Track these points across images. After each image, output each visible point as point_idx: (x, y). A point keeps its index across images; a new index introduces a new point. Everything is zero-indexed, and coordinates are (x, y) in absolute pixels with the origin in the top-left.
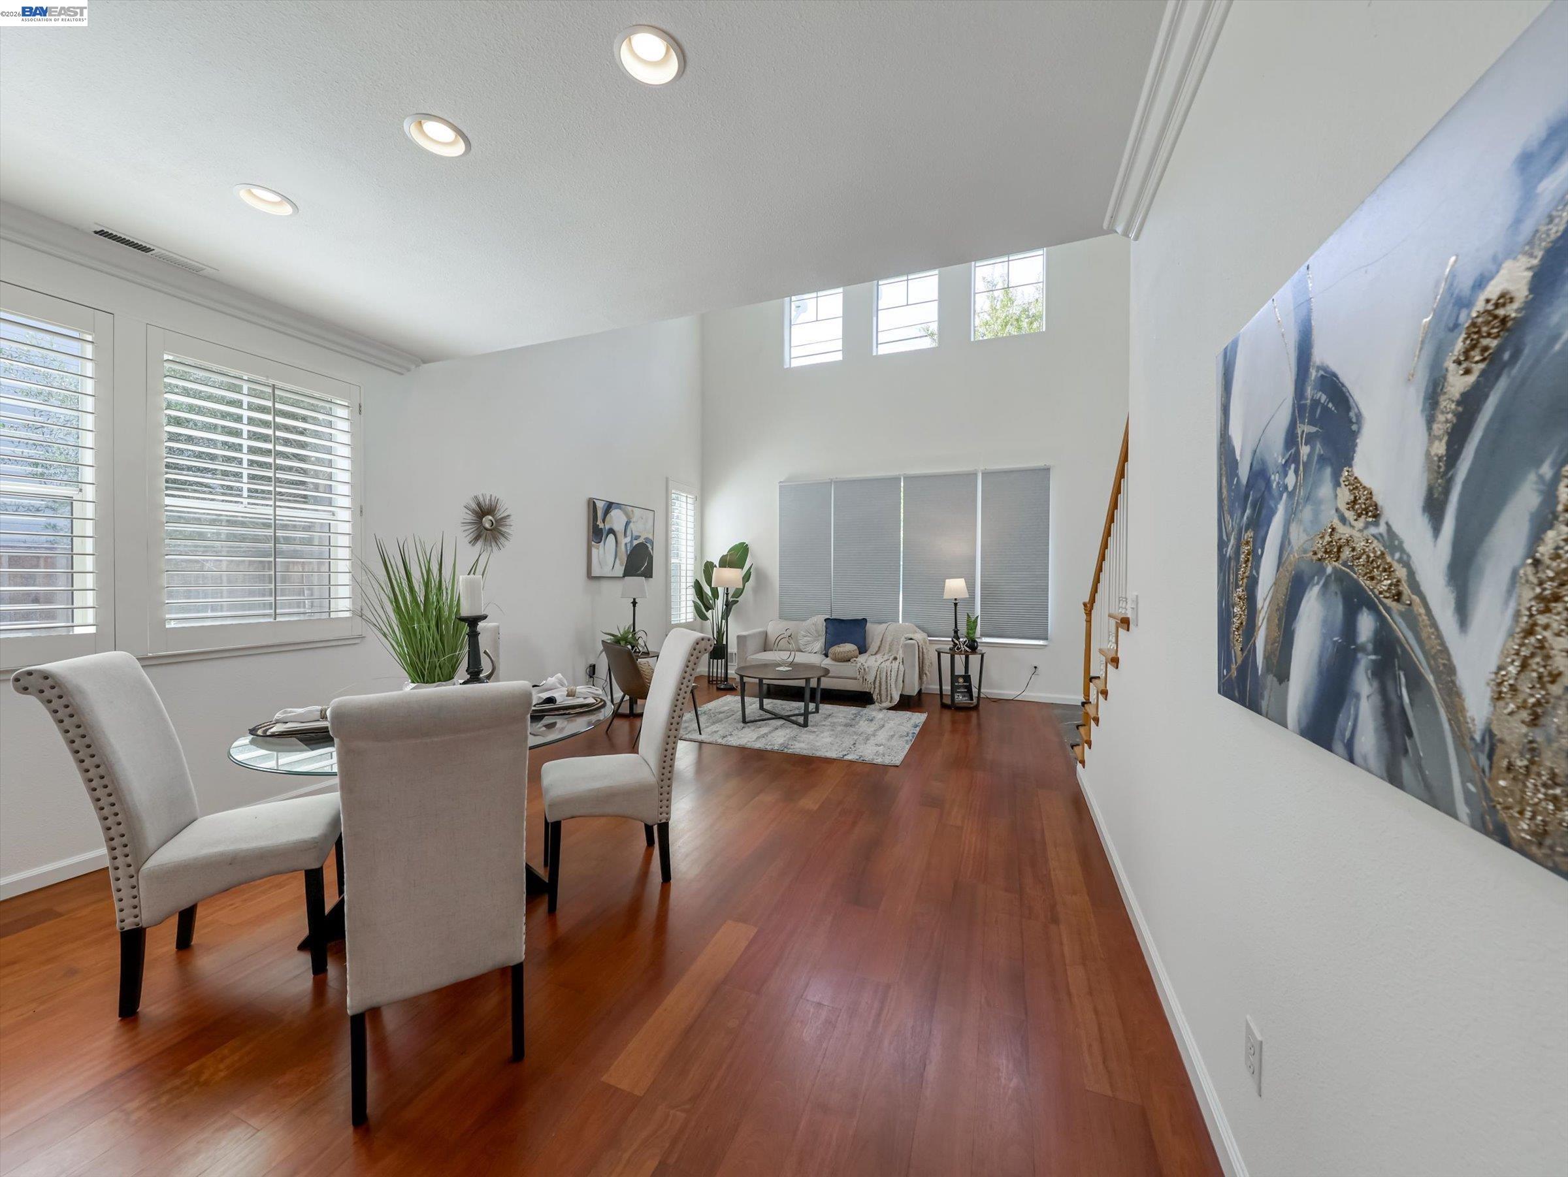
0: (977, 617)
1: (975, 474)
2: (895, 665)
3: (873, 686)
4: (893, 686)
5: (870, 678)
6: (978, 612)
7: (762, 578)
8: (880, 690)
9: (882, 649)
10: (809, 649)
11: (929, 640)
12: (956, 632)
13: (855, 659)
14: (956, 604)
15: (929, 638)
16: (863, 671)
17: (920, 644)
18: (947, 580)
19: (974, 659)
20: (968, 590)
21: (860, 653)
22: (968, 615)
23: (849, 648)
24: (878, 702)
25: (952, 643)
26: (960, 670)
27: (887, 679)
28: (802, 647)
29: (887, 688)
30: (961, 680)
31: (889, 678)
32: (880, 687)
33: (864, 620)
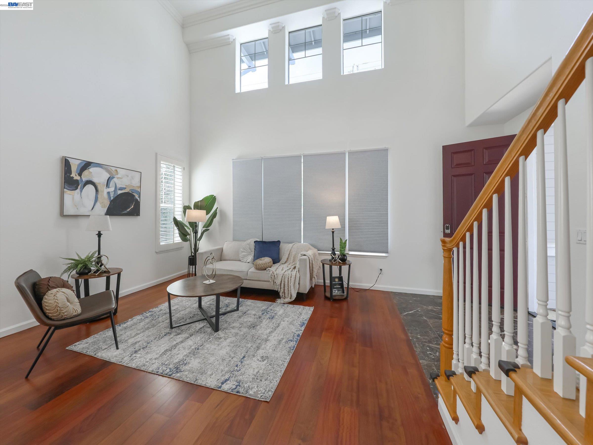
0: (346, 240)
1: (344, 154)
2: (294, 273)
3: (279, 287)
4: (292, 287)
5: (278, 282)
6: (347, 237)
7: (224, 215)
8: (284, 290)
9: (289, 259)
10: (245, 260)
11: (319, 253)
12: (333, 250)
13: (269, 268)
14: (333, 232)
15: (319, 252)
16: (274, 277)
17: (310, 259)
18: (328, 217)
19: (345, 268)
20: (340, 223)
21: (274, 263)
22: (341, 239)
23: (267, 260)
24: (283, 298)
25: (331, 257)
26: (336, 273)
27: (288, 282)
28: (241, 259)
29: (288, 289)
30: (337, 280)
31: (290, 282)
32: (284, 287)
33: (279, 242)
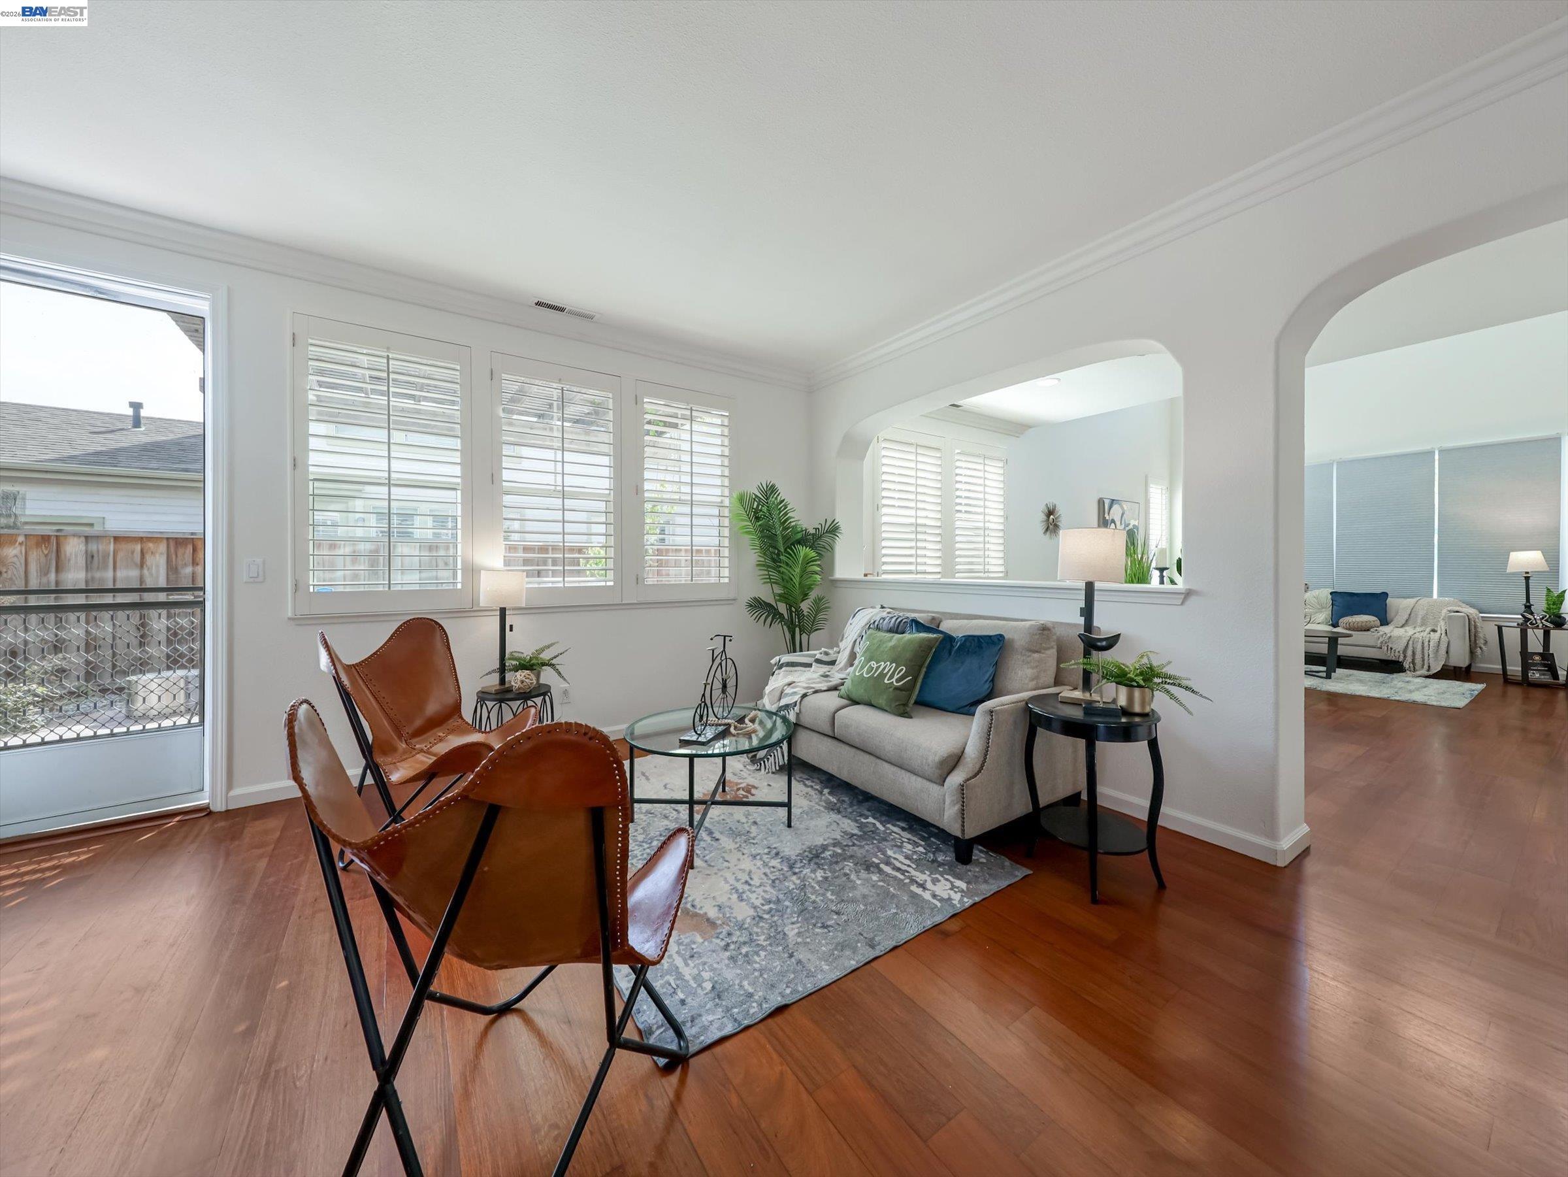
0: (1564, 592)
2: (1435, 635)
3: (1403, 656)
4: (1432, 657)
5: (1400, 650)
8: (1413, 659)
9: (1412, 621)
11: (1485, 616)
12: (1529, 608)
13: (1375, 628)
14: (1527, 577)
16: (1387, 640)
17: (1471, 617)
18: (1512, 553)
19: (1559, 634)
21: (1382, 624)
22: (1548, 590)
23: (1366, 618)
24: (1410, 670)
25: (1522, 619)
26: (1535, 645)
27: (1423, 649)
29: (1423, 658)
30: (1538, 658)
31: (1426, 648)
32: (1413, 655)
33: (1385, 595)
